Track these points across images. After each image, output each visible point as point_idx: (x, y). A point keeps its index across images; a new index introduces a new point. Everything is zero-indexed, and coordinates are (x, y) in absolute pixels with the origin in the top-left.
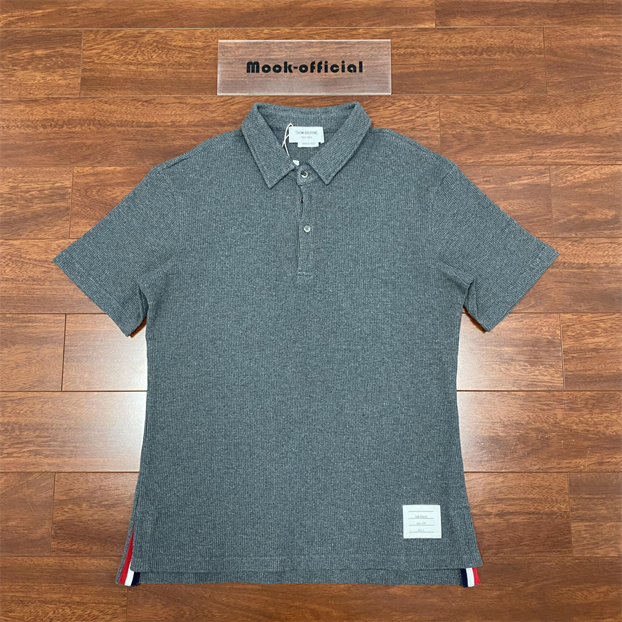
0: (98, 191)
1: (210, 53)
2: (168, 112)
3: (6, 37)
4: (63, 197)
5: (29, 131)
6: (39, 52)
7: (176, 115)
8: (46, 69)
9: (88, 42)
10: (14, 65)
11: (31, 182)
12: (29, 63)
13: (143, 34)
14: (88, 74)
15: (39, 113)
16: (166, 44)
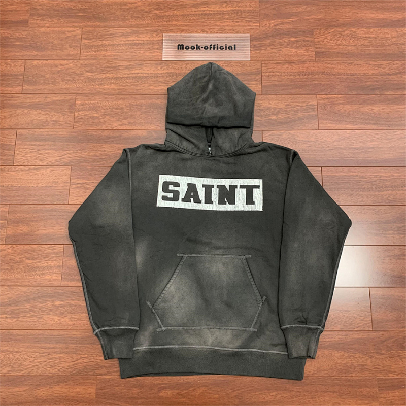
0: (331, 107)
1: (379, 40)
2: (361, 68)
3: (275, 32)
4: (313, 110)
5: (291, 77)
6: (293, 39)
7: (366, 70)
8: (297, 47)
9: (316, 34)
10: (281, 45)
11: (296, 102)
12: (288, 45)
13: (344, 31)
14: (318, 50)
15: (296, 68)
16: (356, 35)
